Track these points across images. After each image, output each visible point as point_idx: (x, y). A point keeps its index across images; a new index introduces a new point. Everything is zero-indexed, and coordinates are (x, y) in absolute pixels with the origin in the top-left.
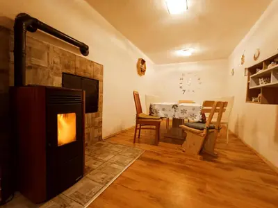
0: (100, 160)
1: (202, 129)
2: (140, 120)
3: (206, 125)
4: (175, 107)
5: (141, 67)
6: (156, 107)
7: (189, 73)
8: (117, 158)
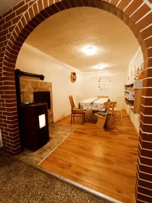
0: (55, 134)
1: (104, 116)
2: (73, 112)
3: (106, 114)
4: (92, 104)
5: (73, 77)
6: (82, 104)
7: (104, 78)
8: (63, 132)
